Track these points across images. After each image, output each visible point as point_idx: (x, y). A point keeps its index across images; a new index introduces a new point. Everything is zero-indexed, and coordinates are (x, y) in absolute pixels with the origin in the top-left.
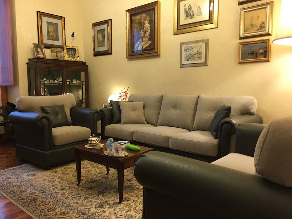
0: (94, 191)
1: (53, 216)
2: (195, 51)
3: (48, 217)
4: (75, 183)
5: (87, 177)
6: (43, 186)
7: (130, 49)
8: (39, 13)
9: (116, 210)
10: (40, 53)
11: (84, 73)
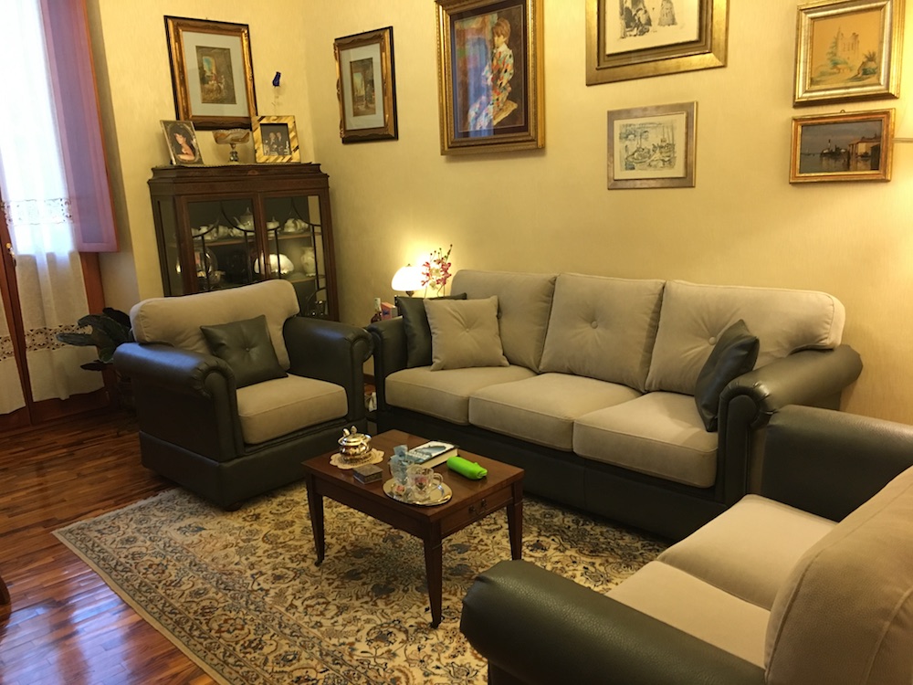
0: (364, 584)
1: (258, 669)
2: (654, 138)
3: (245, 669)
4: (310, 556)
5: (342, 536)
6: (224, 566)
7: (452, 125)
8: (170, 22)
9: (425, 650)
10: (183, 151)
11: (317, 197)
